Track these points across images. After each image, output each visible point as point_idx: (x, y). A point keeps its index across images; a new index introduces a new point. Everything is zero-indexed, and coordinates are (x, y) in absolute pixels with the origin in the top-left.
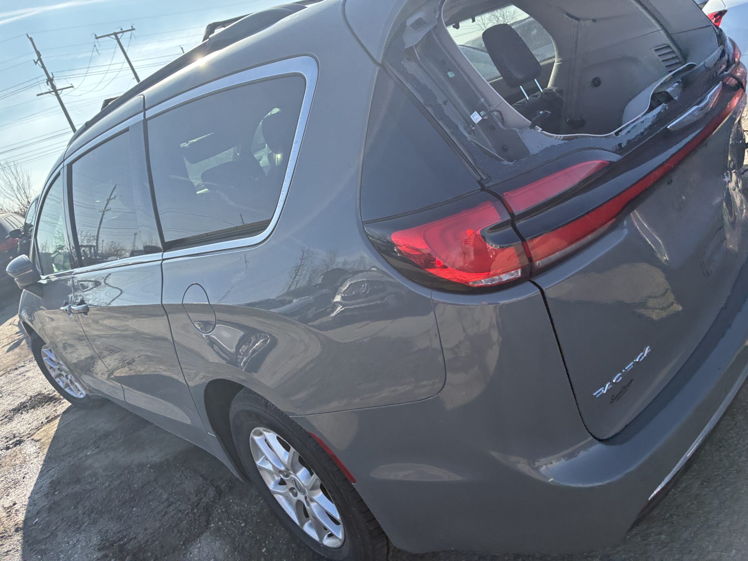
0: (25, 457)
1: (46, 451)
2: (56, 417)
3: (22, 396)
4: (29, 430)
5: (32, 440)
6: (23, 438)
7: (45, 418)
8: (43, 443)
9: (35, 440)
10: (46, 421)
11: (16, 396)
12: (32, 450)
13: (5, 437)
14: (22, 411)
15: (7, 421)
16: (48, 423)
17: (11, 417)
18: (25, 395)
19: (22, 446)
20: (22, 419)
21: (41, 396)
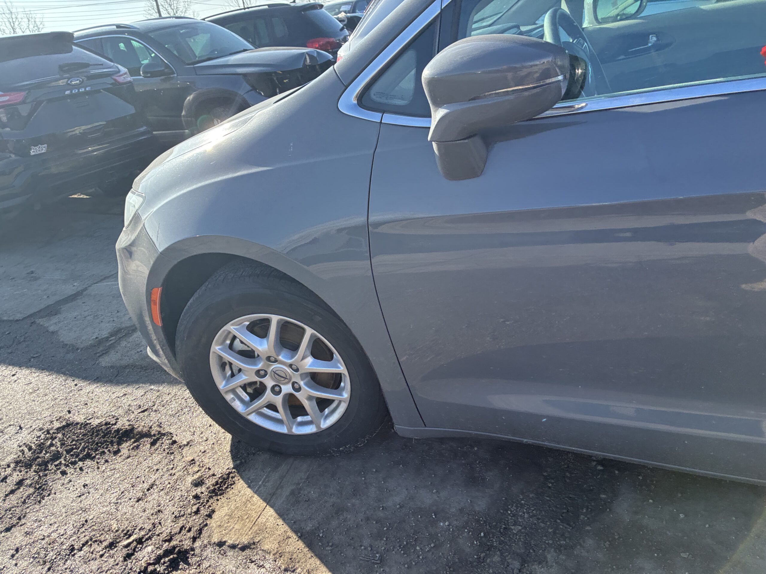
2: (223, 479)
3: (11, 431)
4: (168, 516)
5: (219, 544)
7: (188, 484)
8: (280, 554)
9: (233, 547)
10: (203, 490)
13: (93, 541)
14: (56, 466)
15: (34, 493)
16: (216, 495)
17: (37, 482)
18: (18, 428)
19: (199, 565)
20: (84, 486)
21: (80, 429)
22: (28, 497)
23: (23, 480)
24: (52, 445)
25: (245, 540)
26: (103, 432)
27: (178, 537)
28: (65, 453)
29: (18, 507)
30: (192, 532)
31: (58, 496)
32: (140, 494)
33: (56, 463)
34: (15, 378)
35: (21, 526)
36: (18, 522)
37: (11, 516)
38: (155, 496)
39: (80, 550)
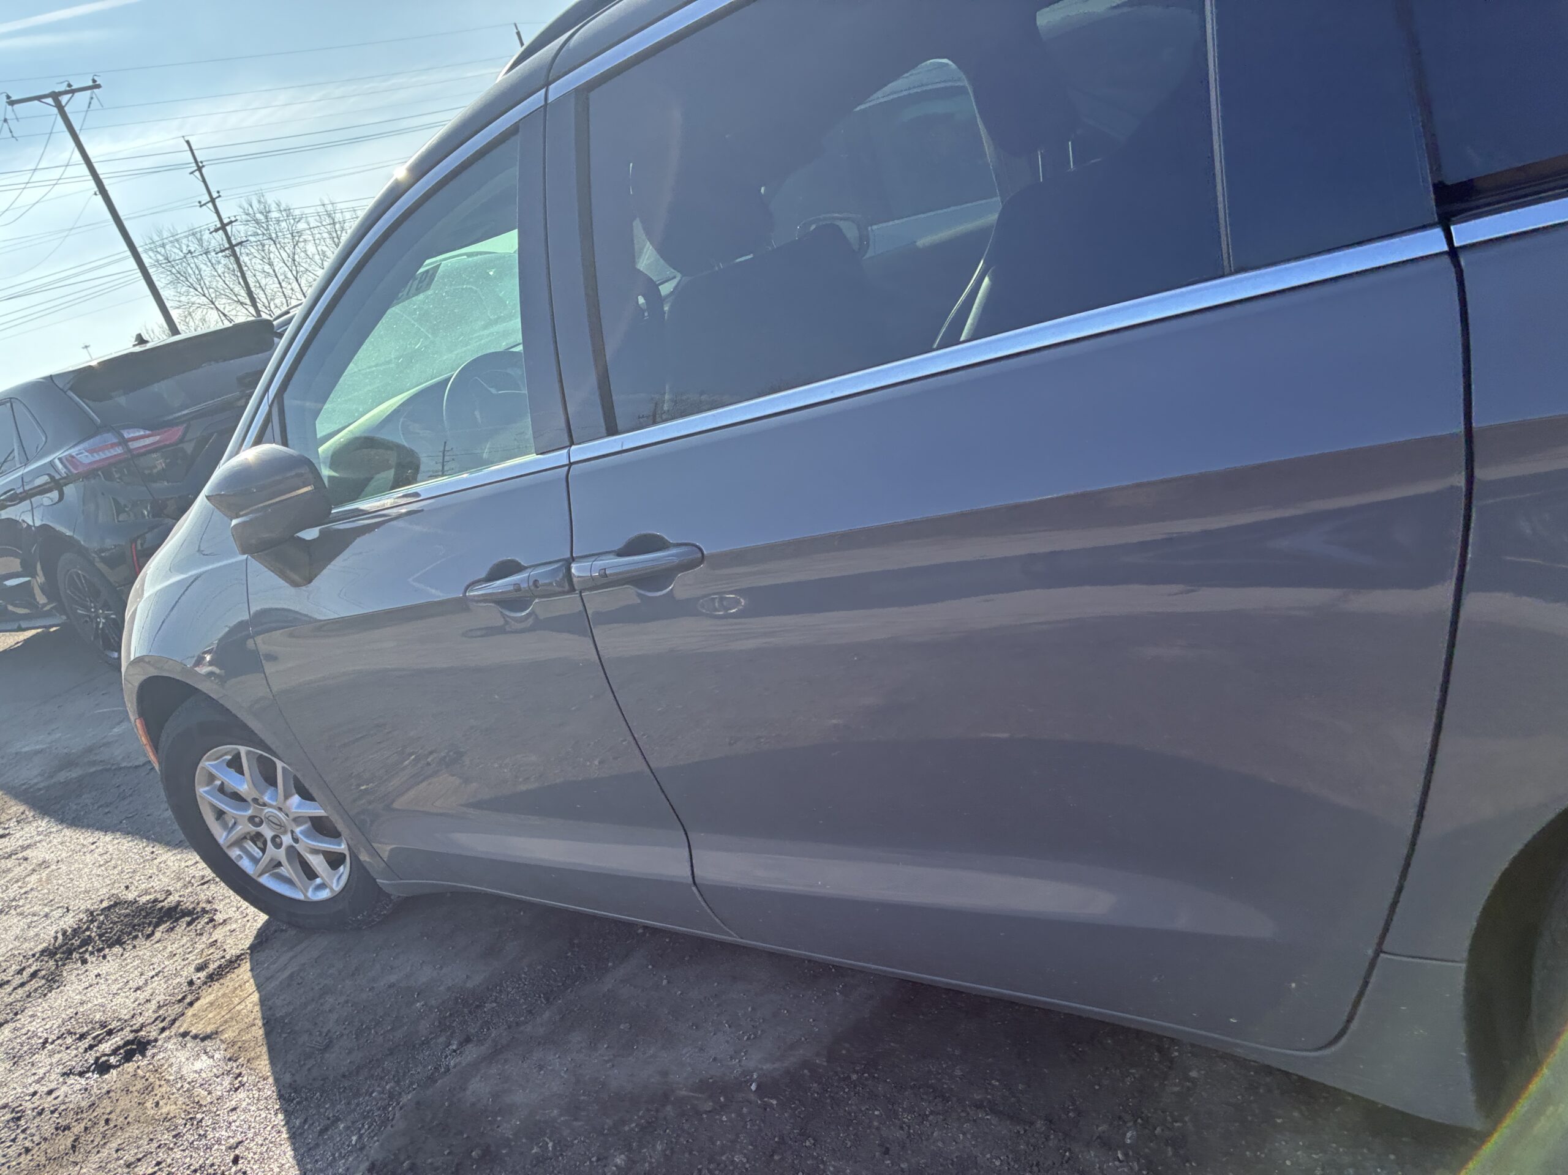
0: (188, 1090)
1: (264, 1065)
2: (231, 962)
3: (57, 914)
4: (153, 1005)
5: (185, 1035)
6: (142, 1033)
7: (192, 969)
8: (234, 1043)
9: (195, 1037)
10: (202, 975)
11: (34, 915)
12: (198, 1065)
13: (70, 1033)
14: (80, 953)
15: (43, 985)
16: (212, 980)
17: (52, 973)
18: (65, 910)
19: (153, 1057)
20: (96, 976)
21: (126, 909)
22: (36, 990)
23: (39, 970)
24: (88, 929)
25: (209, 1030)
26: (147, 912)
27: (148, 1028)
28: (97, 938)
29: (20, 1001)
30: (165, 1022)
31: (67, 987)
32: (141, 984)
33: (81, 951)
34: (94, 847)
35: (14, 1022)
36: (13, 1018)
37: (9, 1011)
38: (154, 985)
39: (52, 1043)
